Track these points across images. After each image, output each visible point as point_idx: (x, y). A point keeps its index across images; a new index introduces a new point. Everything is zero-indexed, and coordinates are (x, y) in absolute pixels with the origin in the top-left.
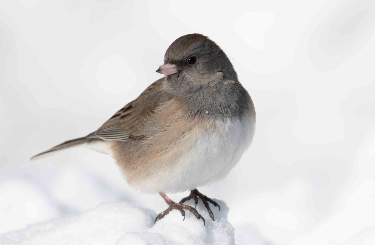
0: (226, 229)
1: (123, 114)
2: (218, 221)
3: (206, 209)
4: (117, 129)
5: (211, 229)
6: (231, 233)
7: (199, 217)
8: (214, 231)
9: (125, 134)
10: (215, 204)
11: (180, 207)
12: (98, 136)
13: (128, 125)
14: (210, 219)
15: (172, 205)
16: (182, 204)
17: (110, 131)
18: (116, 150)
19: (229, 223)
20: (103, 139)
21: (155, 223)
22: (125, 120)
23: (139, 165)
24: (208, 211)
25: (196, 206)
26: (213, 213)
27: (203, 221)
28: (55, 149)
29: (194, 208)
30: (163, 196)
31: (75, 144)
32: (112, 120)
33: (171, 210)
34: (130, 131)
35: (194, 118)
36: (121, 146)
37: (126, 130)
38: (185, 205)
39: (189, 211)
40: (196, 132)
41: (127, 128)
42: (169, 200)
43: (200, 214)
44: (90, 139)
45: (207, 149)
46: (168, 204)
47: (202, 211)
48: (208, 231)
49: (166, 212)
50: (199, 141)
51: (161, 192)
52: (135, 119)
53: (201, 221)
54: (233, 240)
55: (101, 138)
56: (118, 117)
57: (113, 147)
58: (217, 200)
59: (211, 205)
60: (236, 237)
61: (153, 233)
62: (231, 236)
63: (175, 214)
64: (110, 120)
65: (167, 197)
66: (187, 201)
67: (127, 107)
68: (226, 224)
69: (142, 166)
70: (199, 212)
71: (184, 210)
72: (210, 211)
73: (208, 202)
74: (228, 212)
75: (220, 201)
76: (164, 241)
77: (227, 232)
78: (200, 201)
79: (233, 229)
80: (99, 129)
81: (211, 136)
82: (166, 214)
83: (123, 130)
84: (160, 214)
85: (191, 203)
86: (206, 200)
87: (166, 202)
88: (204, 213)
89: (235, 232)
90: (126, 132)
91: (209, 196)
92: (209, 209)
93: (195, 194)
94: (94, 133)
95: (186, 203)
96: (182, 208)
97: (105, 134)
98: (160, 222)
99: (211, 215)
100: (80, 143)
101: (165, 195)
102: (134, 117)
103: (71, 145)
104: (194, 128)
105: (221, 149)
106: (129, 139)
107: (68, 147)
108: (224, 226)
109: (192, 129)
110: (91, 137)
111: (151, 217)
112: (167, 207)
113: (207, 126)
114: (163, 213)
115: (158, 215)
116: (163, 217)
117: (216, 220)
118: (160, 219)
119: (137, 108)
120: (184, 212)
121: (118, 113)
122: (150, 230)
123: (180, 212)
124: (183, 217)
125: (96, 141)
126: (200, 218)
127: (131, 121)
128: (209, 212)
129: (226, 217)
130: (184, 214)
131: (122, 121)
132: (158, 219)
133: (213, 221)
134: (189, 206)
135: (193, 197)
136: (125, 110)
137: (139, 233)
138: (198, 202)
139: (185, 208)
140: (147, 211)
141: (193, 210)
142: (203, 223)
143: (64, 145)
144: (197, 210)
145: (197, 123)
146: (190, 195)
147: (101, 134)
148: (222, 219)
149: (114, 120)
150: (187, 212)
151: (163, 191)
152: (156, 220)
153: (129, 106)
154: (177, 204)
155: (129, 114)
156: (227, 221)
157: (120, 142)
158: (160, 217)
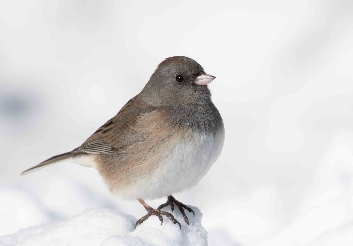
0: (199, 233)
1: (104, 129)
2: (193, 225)
3: (182, 215)
4: (100, 142)
5: (187, 233)
6: (204, 237)
7: (175, 222)
8: (189, 235)
9: (108, 146)
10: (190, 210)
11: (158, 213)
12: (82, 150)
13: (110, 139)
14: (186, 224)
15: (151, 211)
16: (160, 211)
17: (94, 145)
18: (99, 162)
19: (203, 228)
20: (88, 152)
21: (136, 228)
22: (107, 134)
23: (121, 174)
24: (184, 216)
25: (172, 212)
26: (188, 218)
27: (179, 225)
28: (42, 164)
29: (171, 214)
30: (142, 202)
31: (61, 159)
32: (95, 135)
33: (150, 216)
34: (112, 144)
35: (175, 126)
36: (103, 158)
37: (108, 143)
38: (162, 211)
39: (166, 217)
40: (175, 139)
41: (109, 141)
42: (148, 207)
43: (176, 219)
44: (75, 154)
45: (183, 156)
46: (147, 210)
47: (178, 216)
48: (184, 235)
49: (146, 218)
50: (176, 148)
51: (140, 198)
52: (117, 132)
53: (177, 226)
54: (206, 242)
55: (86, 152)
56: (100, 132)
57: (96, 160)
58: (192, 207)
59: (186, 211)
60: (209, 240)
61: (134, 237)
62: (205, 239)
63: (154, 219)
64: (93, 135)
65: (147, 204)
66: (164, 207)
67: (108, 123)
68: (200, 228)
69: (123, 174)
70: (175, 217)
71: (162, 215)
72: (185, 216)
73: (184, 208)
74: (202, 217)
75: (195, 208)
76: (144, 243)
77: (200, 235)
78: (176, 208)
79: (206, 233)
80: (83, 144)
81: (187, 145)
82: (146, 220)
83: (105, 143)
84: (140, 219)
85: (168, 209)
86: (181, 207)
87: (145, 209)
88: (180, 218)
89: (208, 235)
90: (108, 144)
91: (184, 203)
92: (184, 214)
93: (171, 201)
94: (79, 148)
95: (164, 210)
96: (160, 214)
97: (89, 147)
98: (140, 227)
99: (186, 220)
100: (66, 158)
101: (145, 203)
102: (115, 131)
103: (58, 160)
104: (174, 136)
105: (195, 158)
106: (111, 150)
107: (55, 162)
108: (198, 230)
109: (171, 136)
110: (76, 152)
111: (132, 222)
112: (146, 213)
113: (185, 135)
114: (142, 219)
115: (138, 220)
116: (142, 222)
117: (191, 225)
118: (140, 224)
119: (117, 122)
120: (162, 217)
121: (100, 129)
122: (131, 234)
123: (158, 217)
124: (161, 222)
125: (81, 155)
126: (177, 223)
127: (113, 135)
128: (184, 218)
129: (200, 222)
130: (161, 220)
131: (104, 135)
132: (138, 224)
133: (188, 226)
134: (166, 212)
135: (169, 204)
136: (106, 126)
137: (121, 236)
138: (175, 208)
139: (162, 214)
140: (128, 217)
141: (170, 216)
142: (179, 227)
143: (51, 160)
144: (173, 215)
145: (177, 131)
146: (167, 202)
147: (85, 148)
148: (196, 224)
149: (97, 135)
150: (165, 217)
151: (142, 198)
152: (136, 225)
153: (109, 122)
154: (155, 210)
155: (111, 129)
156: (200, 226)
157: (103, 154)
158: (140, 222)
